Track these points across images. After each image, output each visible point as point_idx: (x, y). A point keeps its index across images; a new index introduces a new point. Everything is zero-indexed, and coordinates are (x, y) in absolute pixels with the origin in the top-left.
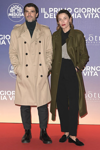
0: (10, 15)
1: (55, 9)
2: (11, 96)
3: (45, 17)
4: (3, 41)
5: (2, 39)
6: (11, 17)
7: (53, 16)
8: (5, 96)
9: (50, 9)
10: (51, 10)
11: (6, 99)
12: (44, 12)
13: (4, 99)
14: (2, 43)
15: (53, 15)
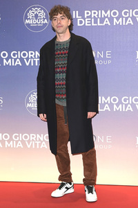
0: (27, 22)
1: (93, 12)
2: (29, 141)
3: (79, 25)
4: (18, 60)
5: (16, 57)
6: (28, 25)
7: (91, 23)
8: (19, 142)
9: (86, 12)
10: (88, 13)
11: (21, 145)
12: (77, 17)
13: (18, 145)
14: (16, 63)
15: (91, 21)
